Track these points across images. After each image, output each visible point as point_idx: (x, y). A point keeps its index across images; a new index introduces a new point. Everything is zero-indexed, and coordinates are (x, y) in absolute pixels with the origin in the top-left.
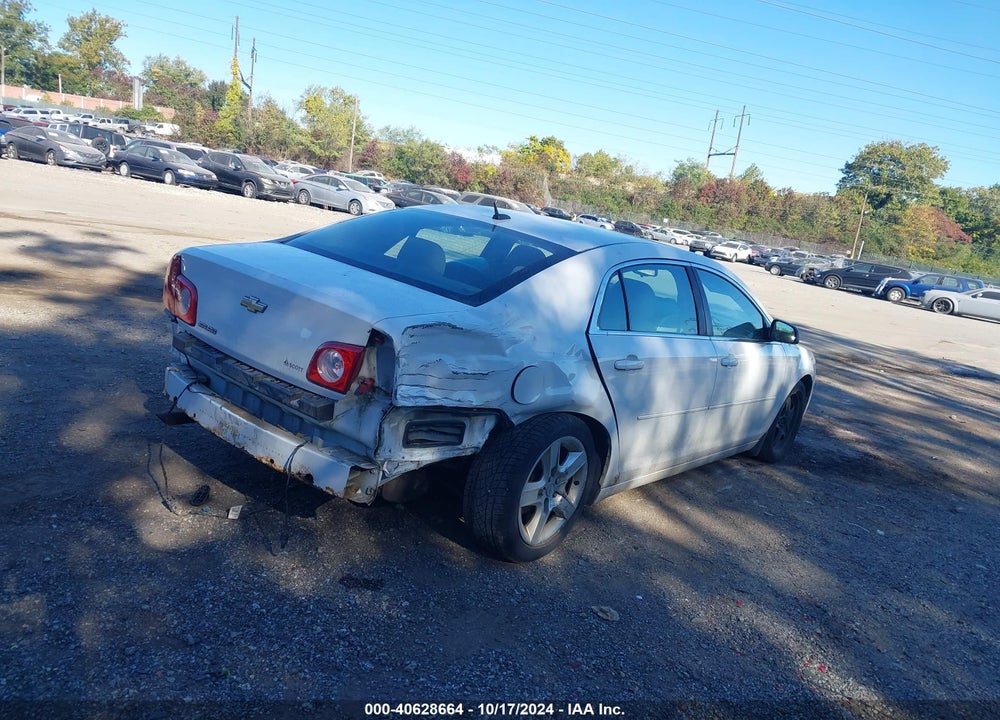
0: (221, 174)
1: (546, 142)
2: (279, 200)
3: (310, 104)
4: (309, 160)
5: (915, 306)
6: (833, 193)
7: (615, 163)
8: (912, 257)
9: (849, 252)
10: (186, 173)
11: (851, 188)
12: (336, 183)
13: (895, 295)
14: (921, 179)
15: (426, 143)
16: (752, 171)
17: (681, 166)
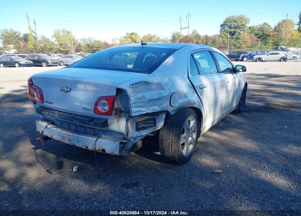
0: (33, 61)
1: (132, 34)
2: (54, 66)
3: (57, 36)
4: (60, 53)
5: (251, 61)
6: (219, 34)
7: (154, 37)
8: (245, 48)
9: (227, 50)
10: (22, 63)
11: (224, 31)
12: (71, 57)
13: (245, 59)
14: (243, 25)
15: (96, 41)
16: (194, 31)
17: (174, 34)
